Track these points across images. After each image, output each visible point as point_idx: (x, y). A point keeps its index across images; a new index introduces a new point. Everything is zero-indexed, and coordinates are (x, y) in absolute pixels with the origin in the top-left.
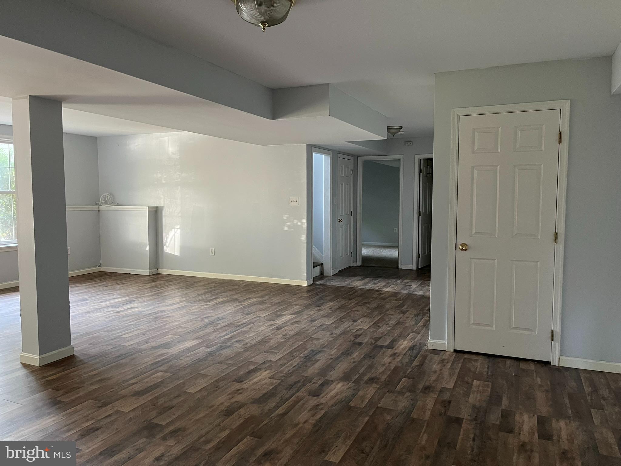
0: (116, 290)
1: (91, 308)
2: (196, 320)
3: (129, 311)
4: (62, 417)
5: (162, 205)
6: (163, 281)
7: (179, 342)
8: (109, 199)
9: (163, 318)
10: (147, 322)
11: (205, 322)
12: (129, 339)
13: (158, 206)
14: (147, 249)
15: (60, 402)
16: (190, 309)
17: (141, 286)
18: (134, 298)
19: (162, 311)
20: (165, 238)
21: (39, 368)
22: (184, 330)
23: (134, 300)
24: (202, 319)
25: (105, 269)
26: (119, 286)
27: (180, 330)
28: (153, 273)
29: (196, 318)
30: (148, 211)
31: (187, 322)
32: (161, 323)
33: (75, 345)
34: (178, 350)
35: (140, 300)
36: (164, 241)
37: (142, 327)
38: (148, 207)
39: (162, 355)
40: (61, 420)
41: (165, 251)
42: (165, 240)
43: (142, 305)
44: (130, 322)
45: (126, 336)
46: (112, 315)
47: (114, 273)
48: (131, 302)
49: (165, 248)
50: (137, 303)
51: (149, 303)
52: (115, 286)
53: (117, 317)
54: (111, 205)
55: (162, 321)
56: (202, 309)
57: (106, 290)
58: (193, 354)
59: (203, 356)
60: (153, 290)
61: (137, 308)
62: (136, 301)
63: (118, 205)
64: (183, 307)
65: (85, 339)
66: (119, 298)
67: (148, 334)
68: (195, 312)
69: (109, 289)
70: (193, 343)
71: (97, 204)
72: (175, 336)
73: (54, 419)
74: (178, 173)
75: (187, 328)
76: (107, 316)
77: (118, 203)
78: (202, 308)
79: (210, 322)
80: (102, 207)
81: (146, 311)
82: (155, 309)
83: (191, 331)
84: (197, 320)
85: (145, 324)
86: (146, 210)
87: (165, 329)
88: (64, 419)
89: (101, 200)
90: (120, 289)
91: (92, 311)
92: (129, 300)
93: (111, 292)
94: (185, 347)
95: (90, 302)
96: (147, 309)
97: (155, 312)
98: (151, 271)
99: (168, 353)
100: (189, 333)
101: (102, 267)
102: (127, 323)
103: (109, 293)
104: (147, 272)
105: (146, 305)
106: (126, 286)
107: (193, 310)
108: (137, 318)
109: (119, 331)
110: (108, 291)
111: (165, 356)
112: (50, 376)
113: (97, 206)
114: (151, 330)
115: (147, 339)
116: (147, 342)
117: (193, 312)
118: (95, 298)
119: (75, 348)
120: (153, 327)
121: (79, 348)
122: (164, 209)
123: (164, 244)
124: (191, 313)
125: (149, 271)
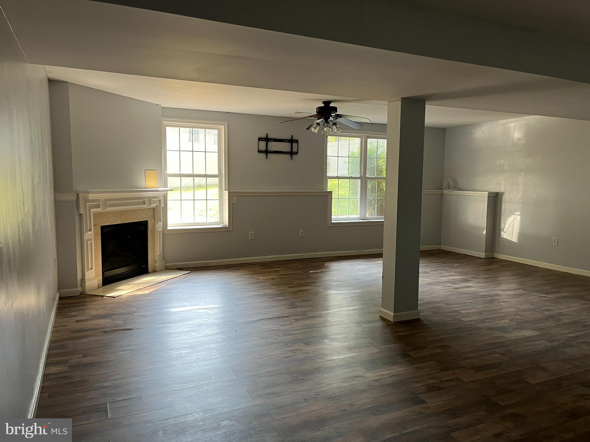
0: (454, 268)
1: (433, 280)
2: (535, 311)
3: (466, 290)
4: (411, 369)
5: (502, 191)
6: (500, 265)
7: (516, 329)
8: (452, 184)
9: (499, 302)
10: (483, 303)
11: (546, 315)
12: (466, 315)
13: (498, 191)
14: (485, 232)
15: (409, 356)
16: (527, 298)
17: (476, 268)
18: (470, 278)
19: (498, 295)
20: (504, 224)
21: (392, 323)
22: (521, 318)
23: (471, 279)
24: (542, 310)
25: (444, 247)
26: (456, 265)
27: (517, 317)
28: (488, 256)
29: (535, 308)
30: (488, 196)
31: (525, 310)
32: (497, 306)
33: (421, 310)
34: (516, 336)
35: (476, 280)
36: (502, 227)
37: (478, 306)
38: (488, 193)
39: (500, 337)
40: (410, 371)
41: (502, 236)
42: (503, 225)
43: (478, 285)
44: (467, 300)
45: (463, 312)
46: (450, 290)
47: (451, 252)
48: (467, 281)
49: (502, 233)
50: (474, 283)
51: (484, 284)
52: (452, 264)
53: (455, 292)
54: (453, 190)
55: (499, 305)
56: (541, 301)
57: (445, 267)
58: (533, 345)
59: (544, 349)
60: (488, 273)
61: (473, 287)
62: (472, 281)
63: (460, 190)
64: (520, 295)
65: (429, 307)
66: (456, 275)
67: (484, 315)
68: (534, 302)
69: (448, 267)
70: (532, 333)
71: (441, 189)
72: (513, 322)
73: (404, 368)
74: (522, 159)
75: (525, 316)
76: (446, 290)
77: (459, 188)
78: (541, 299)
79: (551, 315)
80: (446, 192)
81: (481, 292)
82: (490, 291)
83: (530, 321)
84: (537, 311)
85: (482, 304)
86: (486, 195)
87: (501, 313)
88: (412, 371)
89: (444, 184)
90: (457, 267)
91: (433, 284)
92: (465, 279)
93: (450, 270)
94: (523, 335)
95: (431, 275)
96: (483, 290)
97: (491, 295)
98: (486, 254)
99: (505, 337)
100: (527, 322)
101: (441, 246)
102: (464, 300)
103: (447, 270)
104: (482, 255)
105: (482, 286)
106: (463, 265)
107: (532, 300)
108: (473, 297)
109: (457, 306)
110: (446, 268)
111: (502, 339)
112: (402, 332)
113: (441, 191)
114: (487, 311)
115: (484, 319)
116: (483, 322)
117: (532, 302)
118: (435, 272)
119: (421, 313)
120: (489, 308)
121: (423, 314)
122: (504, 195)
123: (502, 229)
124: (530, 302)
125: (484, 254)
